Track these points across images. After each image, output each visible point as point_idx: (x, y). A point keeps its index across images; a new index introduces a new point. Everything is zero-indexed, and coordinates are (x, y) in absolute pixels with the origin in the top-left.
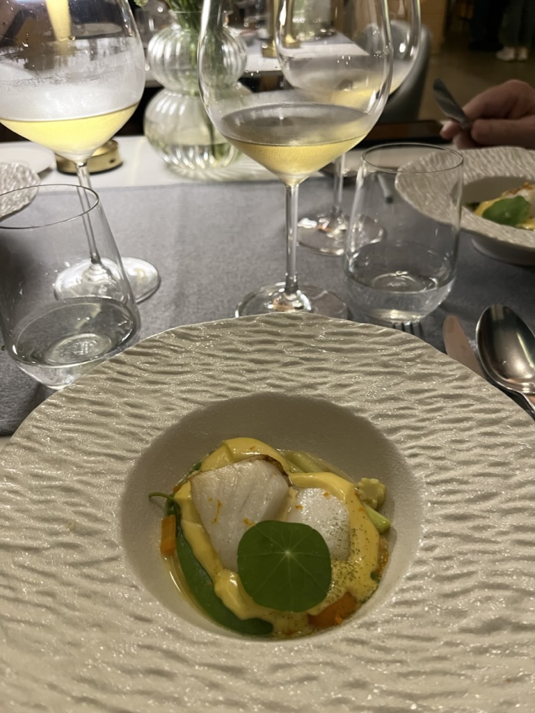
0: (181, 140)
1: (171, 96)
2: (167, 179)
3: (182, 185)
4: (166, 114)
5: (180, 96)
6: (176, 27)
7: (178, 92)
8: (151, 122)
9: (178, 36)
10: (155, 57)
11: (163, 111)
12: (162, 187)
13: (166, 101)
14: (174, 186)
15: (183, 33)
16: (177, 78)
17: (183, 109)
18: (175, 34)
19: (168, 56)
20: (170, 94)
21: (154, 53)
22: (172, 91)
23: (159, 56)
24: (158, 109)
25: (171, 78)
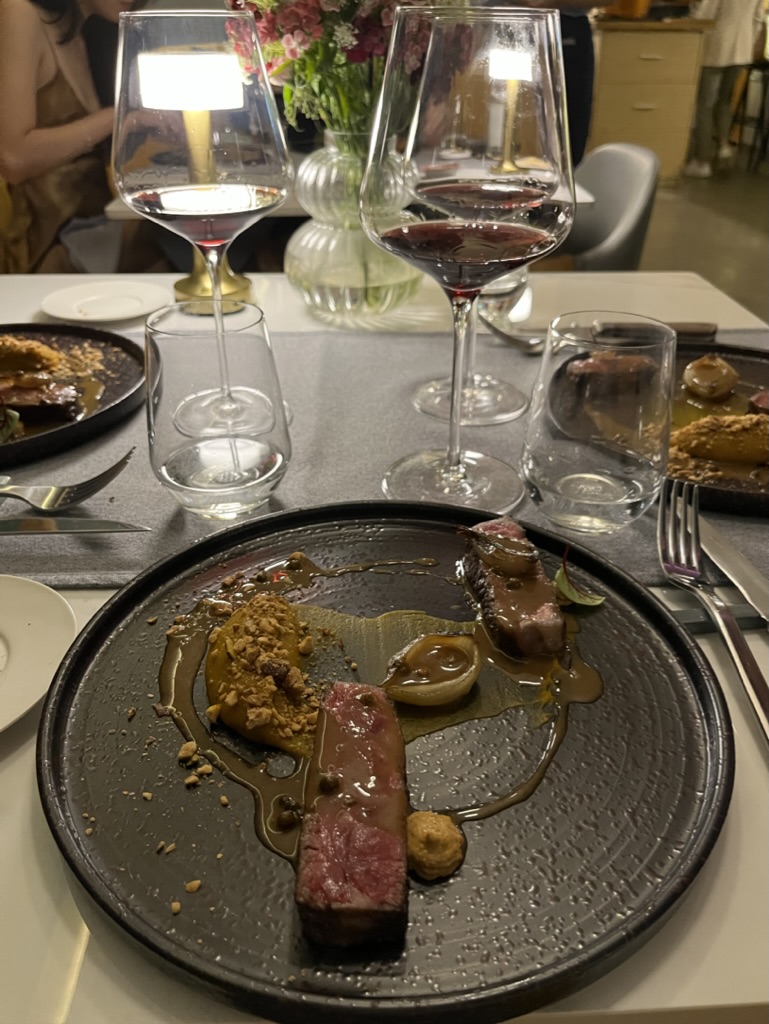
0: (329, 280)
1: (320, 229)
2: (308, 326)
3: (327, 333)
4: (313, 249)
5: (331, 229)
6: (333, 150)
7: (329, 223)
8: (294, 258)
9: (335, 160)
10: (306, 183)
11: (310, 245)
12: (301, 334)
13: (314, 234)
14: (316, 334)
15: (340, 158)
16: (329, 208)
17: (333, 244)
18: (331, 158)
19: (321, 182)
20: (319, 226)
21: (305, 177)
22: (322, 223)
23: (310, 181)
24: (304, 243)
25: (323, 209)
